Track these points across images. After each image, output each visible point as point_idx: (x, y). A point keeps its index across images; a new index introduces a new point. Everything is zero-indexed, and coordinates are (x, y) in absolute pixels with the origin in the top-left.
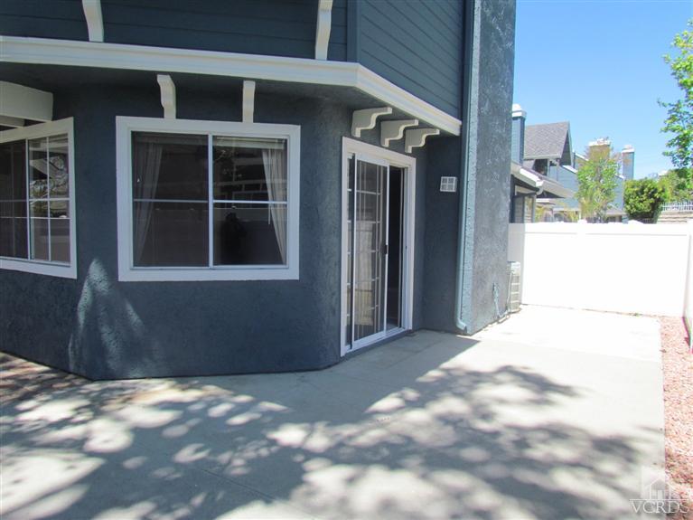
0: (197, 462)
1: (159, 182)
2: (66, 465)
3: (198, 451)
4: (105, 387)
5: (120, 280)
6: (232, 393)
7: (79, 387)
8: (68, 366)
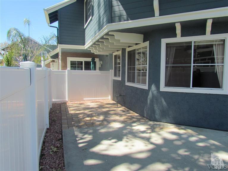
0: (185, 155)
1: (174, 58)
2: (144, 144)
3: (186, 151)
4: (155, 123)
5: (160, 91)
6: (197, 133)
7: (147, 122)
8: (144, 115)
